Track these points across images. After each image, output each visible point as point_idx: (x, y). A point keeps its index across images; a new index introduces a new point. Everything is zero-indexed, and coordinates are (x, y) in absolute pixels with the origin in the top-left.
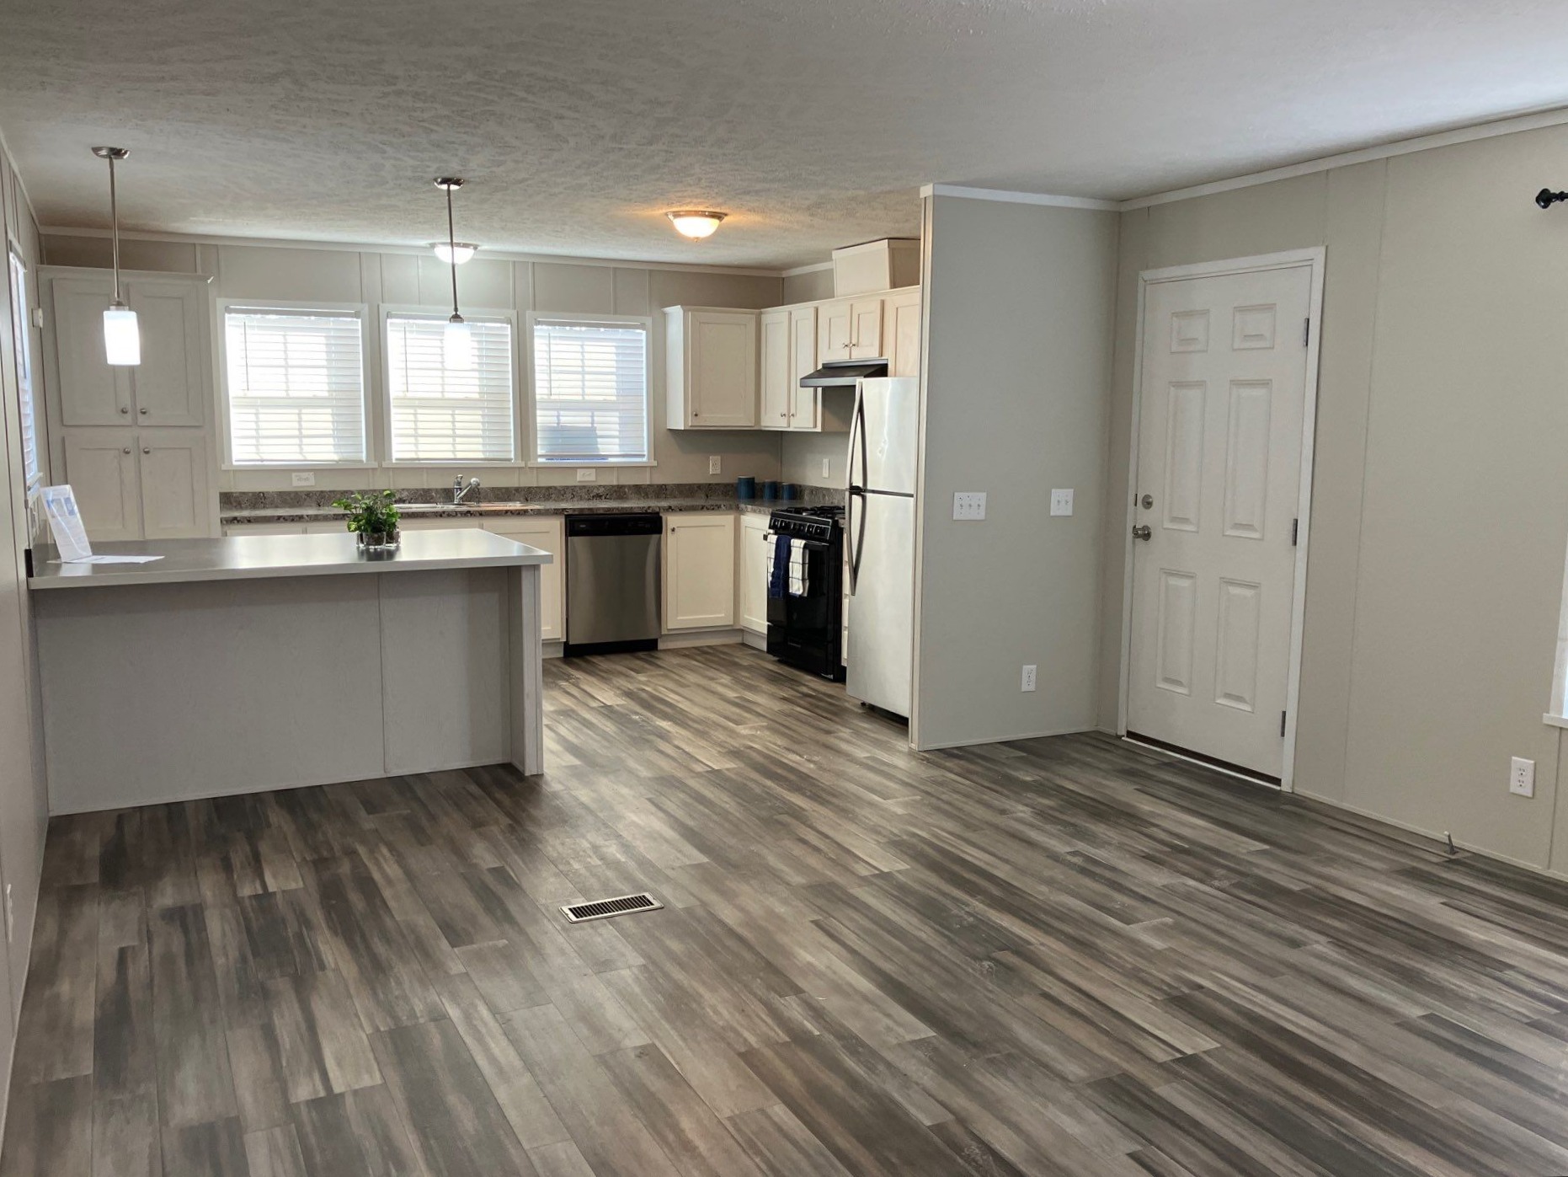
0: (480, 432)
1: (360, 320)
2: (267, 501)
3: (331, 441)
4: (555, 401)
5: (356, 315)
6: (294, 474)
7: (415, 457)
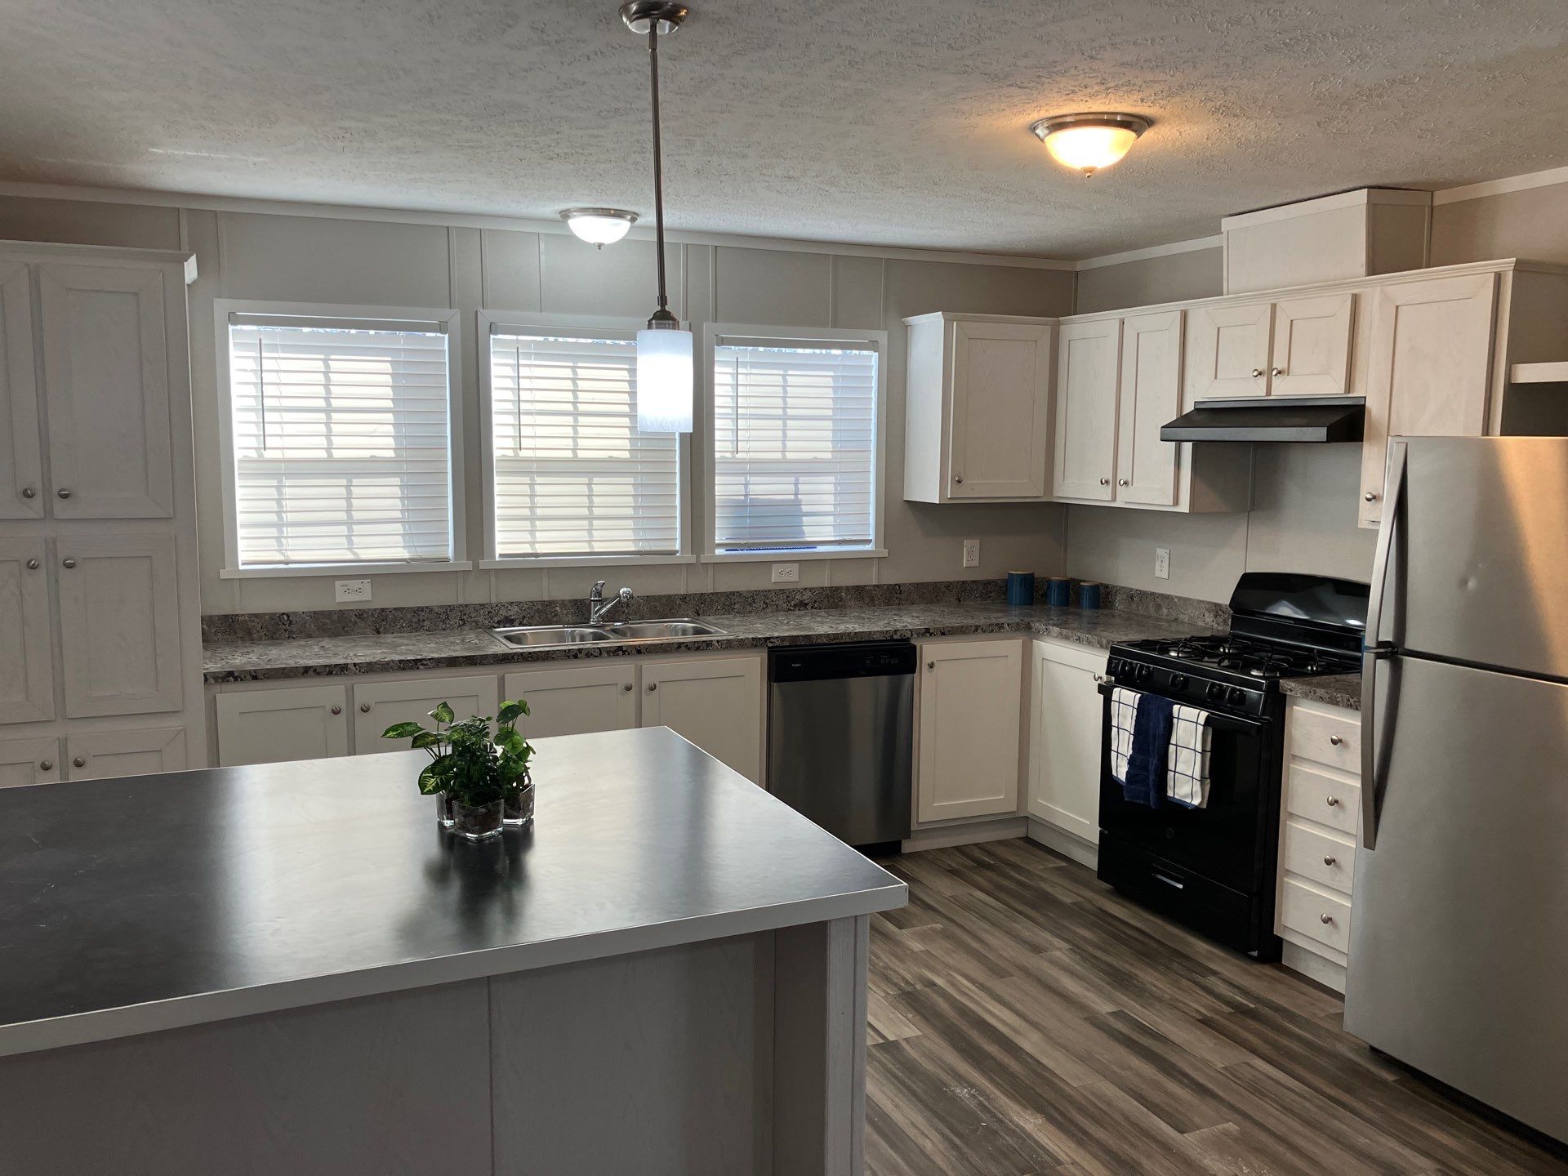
0: (630, 512)
1: (447, 336)
2: (294, 628)
3: (398, 528)
4: (743, 462)
5: (441, 328)
6: (338, 583)
7: (530, 551)
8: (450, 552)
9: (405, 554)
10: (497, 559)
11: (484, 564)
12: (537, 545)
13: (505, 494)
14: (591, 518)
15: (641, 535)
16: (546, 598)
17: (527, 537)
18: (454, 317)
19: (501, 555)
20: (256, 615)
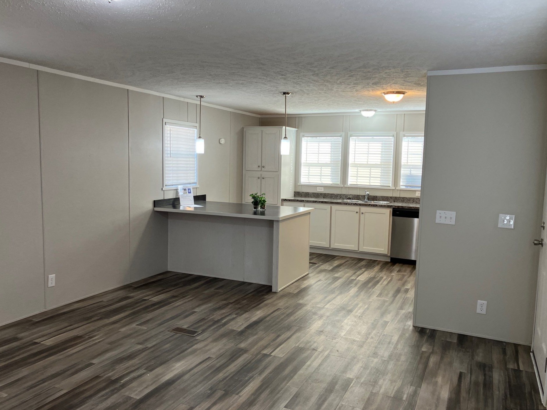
0: (380, 176)
1: (341, 138)
2: (309, 195)
3: (330, 177)
4: (410, 165)
5: (340, 136)
6: (318, 187)
7: (356, 184)
8: (339, 183)
9: (331, 183)
10: (349, 185)
11: (345, 186)
12: (358, 183)
13: (351, 171)
14: (370, 177)
15: (382, 182)
16: (358, 194)
17: (356, 181)
18: (343, 134)
19: (350, 184)
20: (303, 192)
